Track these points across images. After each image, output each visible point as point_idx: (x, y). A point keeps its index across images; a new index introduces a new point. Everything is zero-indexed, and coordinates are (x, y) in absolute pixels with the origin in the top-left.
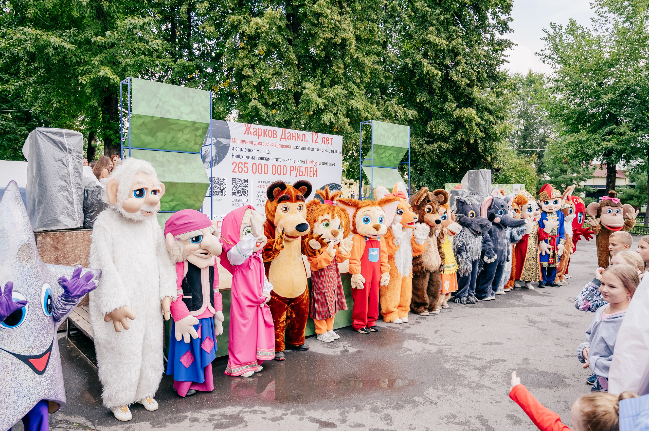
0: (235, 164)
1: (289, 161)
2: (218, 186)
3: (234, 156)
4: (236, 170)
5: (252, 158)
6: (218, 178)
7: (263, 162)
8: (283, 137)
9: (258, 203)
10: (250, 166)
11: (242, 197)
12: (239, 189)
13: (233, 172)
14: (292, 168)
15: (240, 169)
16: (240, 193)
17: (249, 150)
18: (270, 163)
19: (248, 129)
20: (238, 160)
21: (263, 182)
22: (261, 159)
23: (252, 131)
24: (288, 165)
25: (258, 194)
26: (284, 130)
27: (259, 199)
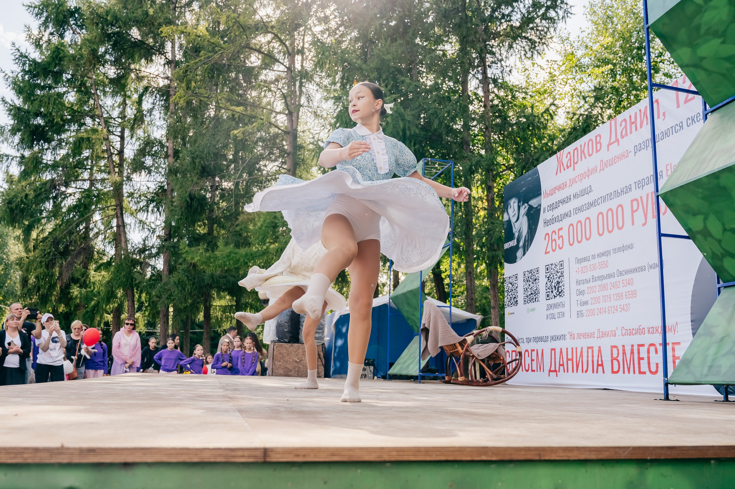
0: (547, 236)
1: (628, 189)
2: (532, 285)
3: (547, 223)
4: (549, 249)
5: (566, 215)
6: (530, 272)
7: (582, 216)
8: (613, 139)
9: (580, 308)
10: (564, 233)
11: (558, 299)
12: (553, 284)
13: (546, 253)
14: (635, 203)
15: (554, 242)
16: (554, 292)
17: (563, 202)
18: (592, 213)
19: (560, 162)
20: (549, 229)
21: (585, 259)
22: (579, 210)
23: (565, 161)
24: (625, 200)
25: (578, 287)
26: (613, 122)
27: (580, 297)
